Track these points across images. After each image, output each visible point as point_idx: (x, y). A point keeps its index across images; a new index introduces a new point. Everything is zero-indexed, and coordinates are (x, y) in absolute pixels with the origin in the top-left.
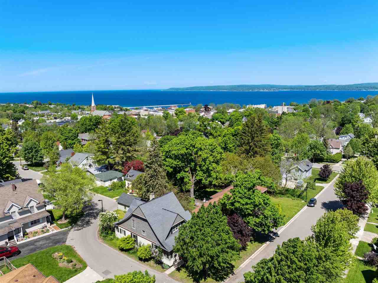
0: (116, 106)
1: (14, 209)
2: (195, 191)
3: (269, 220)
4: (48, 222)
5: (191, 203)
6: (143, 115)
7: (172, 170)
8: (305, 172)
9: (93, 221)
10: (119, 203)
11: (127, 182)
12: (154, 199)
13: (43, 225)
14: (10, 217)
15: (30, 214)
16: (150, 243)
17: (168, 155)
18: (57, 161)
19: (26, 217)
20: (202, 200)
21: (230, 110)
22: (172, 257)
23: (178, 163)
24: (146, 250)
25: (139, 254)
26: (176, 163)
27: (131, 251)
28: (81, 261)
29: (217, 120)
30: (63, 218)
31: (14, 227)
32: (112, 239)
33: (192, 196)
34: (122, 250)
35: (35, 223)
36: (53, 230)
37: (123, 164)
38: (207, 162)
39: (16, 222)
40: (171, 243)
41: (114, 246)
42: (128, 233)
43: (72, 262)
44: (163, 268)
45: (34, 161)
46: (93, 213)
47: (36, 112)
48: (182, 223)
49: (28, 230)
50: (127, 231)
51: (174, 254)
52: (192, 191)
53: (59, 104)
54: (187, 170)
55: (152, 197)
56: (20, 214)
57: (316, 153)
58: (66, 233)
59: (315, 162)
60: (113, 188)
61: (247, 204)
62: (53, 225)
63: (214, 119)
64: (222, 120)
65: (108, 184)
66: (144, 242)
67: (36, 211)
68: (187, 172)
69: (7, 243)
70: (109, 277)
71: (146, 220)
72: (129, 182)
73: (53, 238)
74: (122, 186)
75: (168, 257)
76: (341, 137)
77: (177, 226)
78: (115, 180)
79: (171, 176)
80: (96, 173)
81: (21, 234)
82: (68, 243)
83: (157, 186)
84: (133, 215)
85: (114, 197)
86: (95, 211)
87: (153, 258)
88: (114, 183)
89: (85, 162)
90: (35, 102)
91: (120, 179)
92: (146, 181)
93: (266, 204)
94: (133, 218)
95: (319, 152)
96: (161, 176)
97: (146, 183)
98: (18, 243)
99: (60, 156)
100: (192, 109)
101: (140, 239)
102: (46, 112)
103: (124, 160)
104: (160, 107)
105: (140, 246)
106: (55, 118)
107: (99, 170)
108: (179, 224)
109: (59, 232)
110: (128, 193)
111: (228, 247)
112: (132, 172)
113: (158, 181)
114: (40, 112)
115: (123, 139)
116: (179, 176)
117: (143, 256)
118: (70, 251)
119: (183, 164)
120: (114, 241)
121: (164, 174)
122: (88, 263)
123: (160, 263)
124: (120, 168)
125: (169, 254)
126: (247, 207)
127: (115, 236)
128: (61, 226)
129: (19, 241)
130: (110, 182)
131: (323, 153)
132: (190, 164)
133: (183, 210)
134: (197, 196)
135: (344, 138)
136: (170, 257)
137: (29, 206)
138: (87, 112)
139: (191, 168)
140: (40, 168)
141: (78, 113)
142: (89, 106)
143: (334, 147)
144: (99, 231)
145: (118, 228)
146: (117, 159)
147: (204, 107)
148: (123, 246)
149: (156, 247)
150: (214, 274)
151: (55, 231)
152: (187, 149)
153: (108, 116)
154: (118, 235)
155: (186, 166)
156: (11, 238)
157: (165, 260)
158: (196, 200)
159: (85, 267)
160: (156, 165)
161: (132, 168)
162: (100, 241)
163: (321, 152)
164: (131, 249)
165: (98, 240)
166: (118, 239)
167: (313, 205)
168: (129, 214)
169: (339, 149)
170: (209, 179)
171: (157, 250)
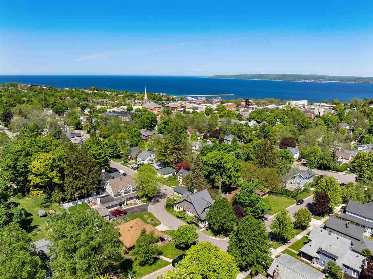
0: (164, 94)
1: (122, 191)
2: (222, 187)
3: (259, 210)
4: (137, 199)
5: (219, 195)
6: (188, 108)
7: (207, 173)
8: (306, 179)
9: (160, 200)
10: (175, 191)
11: (179, 177)
12: (196, 192)
13: (134, 200)
14: (120, 195)
15: (129, 194)
16: (193, 215)
17: (205, 164)
18: (129, 156)
19: (127, 195)
20: (226, 193)
21: (269, 106)
22: (204, 223)
23: (212, 169)
24: (191, 218)
25: (187, 220)
26: (210, 169)
27: (183, 218)
28: (158, 221)
29: (253, 119)
30: (144, 197)
31: (122, 200)
32: (172, 211)
33: (220, 190)
34: (178, 217)
35: (131, 198)
36: (140, 203)
37: (176, 163)
38: (230, 170)
39: (122, 197)
40: (203, 216)
41: (174, 215)
42: (181, 209)
43: (153, 220)
44: (199, 228)
45: (114, 155)
46: (159, 195)
47: (96, 99)
48: (210, 206)
49: (128, 202)
50: (181, 208)
51: (205, 222)
52: (220, 187)
53: (114, 90)
54: (217, 173)
55: (195, 191)
56: (125, 193)
57: (324, 163)
58: (147, 206)
59: (323, 170)
60: (170, 179)
61: (246, 200)
62: (139, 201)
63: (250, 119)
64: (258, 120)
65: (166, 176)
66: (190, 214)
67: (132, 192)
68: (217, 175)
69: (119, 208)
70: (173, 229)
71: (191, 203)
72: (180, 177)
73: (141, 207)
74: (176, 178)
75: (202, 223)
76: (360, 147)
77: (207, 208)
78: (171, 174)
79: (207, 177)
80: (158, 167)
81: (125, 204)
82: (149, 211)
83: (198, 183)
84: (185, 200)
85: (171, 186)
86: (161, 194)
87: (195, 223)
88: (170, 176)
89: (149, 158)
90: (93, 87)
91: (174, 174)
92: (191, 180)
93: (258, 201)
94: (185, 201)
95: (326, 162)
96: (201, 177)
97: (191, 181)
98: (124, 208)
99: (131, 152)
100: (233, 103)
101: (187, 212)
102: (105, 100)
103: (176, 161)
104: (203, 97)
105: (188, 216)
106: (113, 107)
107: (159, 165)
108: (209, 207)
109: (144, 205)
110: (179, 185)
111: (231, 220)
112: (182, 170)
113: (199, 180)
114: (100, 100)
115: (177, 147)
116: (211, 177)
117: (189, 221)
118: (151, 215)
119: (215, 170)
120: (174, 212)
121: (203, 176)
122: (161, 222)
123: (198, 225)
124: (174, 166)
125: (203, 221)
126: (246, 201)
127: (174, 210)
128: (143, 201)
129: (124, 207)
130: (167, 175)
131: (330, 163)
132: (220, 170)
133: (212, 199)
134: (223, 190)
135: (362, 147)
136: (203, 223)
137: (129, 189)
138: (139, 101)
139: (220, 172)
140: (118, 160)
141: (132, 102)
142: (139, 93)
143: (344, 158)
144: (165, 206)
145: (176, 206)
146: (172, 160)
147: (245, 101)
148: (178, 215)
149: (196, 217)
150: (224, 233)
151: (141, 204)
152: (218, 161)
153: (158, 109)
154: (176, 209)
155: (217, 171)
156: (121, 205)
157: (200, 224)
158: (222, 193)
159: (160, 223)
160: (198, 171)
161: (182, 168)
162: (166, 212)
163: (328, 162)
164: (183, 217)
165: (164, 211)
166: (176, 212)
167: (299, 204)
168: (183, 199)
169: (348, 159)
170: (230, 181)
171: (196, 219)
